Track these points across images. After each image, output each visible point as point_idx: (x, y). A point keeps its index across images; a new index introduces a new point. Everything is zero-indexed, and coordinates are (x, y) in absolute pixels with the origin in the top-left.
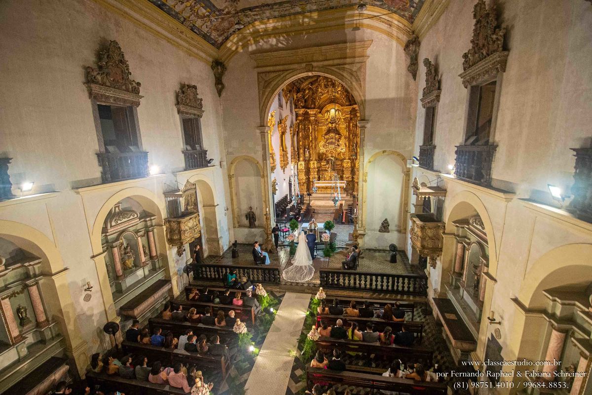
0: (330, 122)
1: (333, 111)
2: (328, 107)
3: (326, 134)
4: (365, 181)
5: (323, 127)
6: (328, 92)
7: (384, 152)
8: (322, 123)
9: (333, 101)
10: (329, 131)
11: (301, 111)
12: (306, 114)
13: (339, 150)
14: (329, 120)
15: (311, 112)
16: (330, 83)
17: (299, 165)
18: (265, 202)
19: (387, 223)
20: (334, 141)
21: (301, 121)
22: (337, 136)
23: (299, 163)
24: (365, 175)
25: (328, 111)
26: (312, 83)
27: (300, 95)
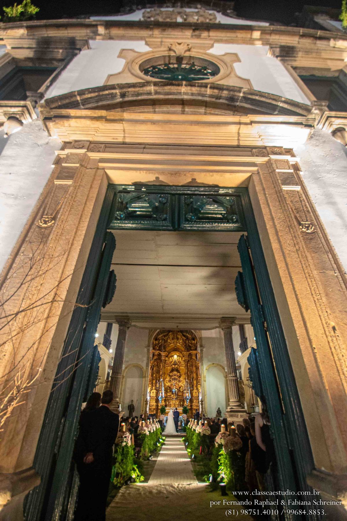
0: (173, 364)
1: (175, 357)
2: (173, 353)
3: (170, 372)
4: (205, 381)
5: (169, 368)
6: (174, 342)
7: (213, 364)
8: (167, 364)
9: (176, 350)
10: (172, 370)
11: (157, 352)
12: (159, 355)
13: (180, 384)
14: (173, 363)
15: (163, 354)
16: (175, 337)
17: (151, 393)
18: (143, 395)
19: (220, 411)
20: (176, 377)
21: (156, 359)
22: (178, 374)
23: (152, 391)
24: (205, 377)
25: (173, 356)
26: (165, 336)
27: (157, 342)
